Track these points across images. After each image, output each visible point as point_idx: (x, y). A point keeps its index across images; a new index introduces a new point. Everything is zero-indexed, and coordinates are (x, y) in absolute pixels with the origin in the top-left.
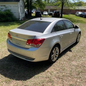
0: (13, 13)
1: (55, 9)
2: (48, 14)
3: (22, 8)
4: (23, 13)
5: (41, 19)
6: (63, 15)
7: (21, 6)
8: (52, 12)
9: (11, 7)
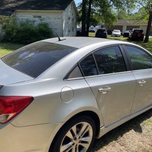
0: (52, 30)
1: (135, 25)
2: (122, 34)
3: (70, 22)
4: (73, 31)
5: (60, 40)
6: (150, 37)
7: (69, 19)
8: (128, 32)
9: (50, 19)
